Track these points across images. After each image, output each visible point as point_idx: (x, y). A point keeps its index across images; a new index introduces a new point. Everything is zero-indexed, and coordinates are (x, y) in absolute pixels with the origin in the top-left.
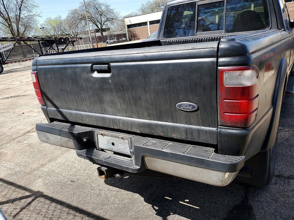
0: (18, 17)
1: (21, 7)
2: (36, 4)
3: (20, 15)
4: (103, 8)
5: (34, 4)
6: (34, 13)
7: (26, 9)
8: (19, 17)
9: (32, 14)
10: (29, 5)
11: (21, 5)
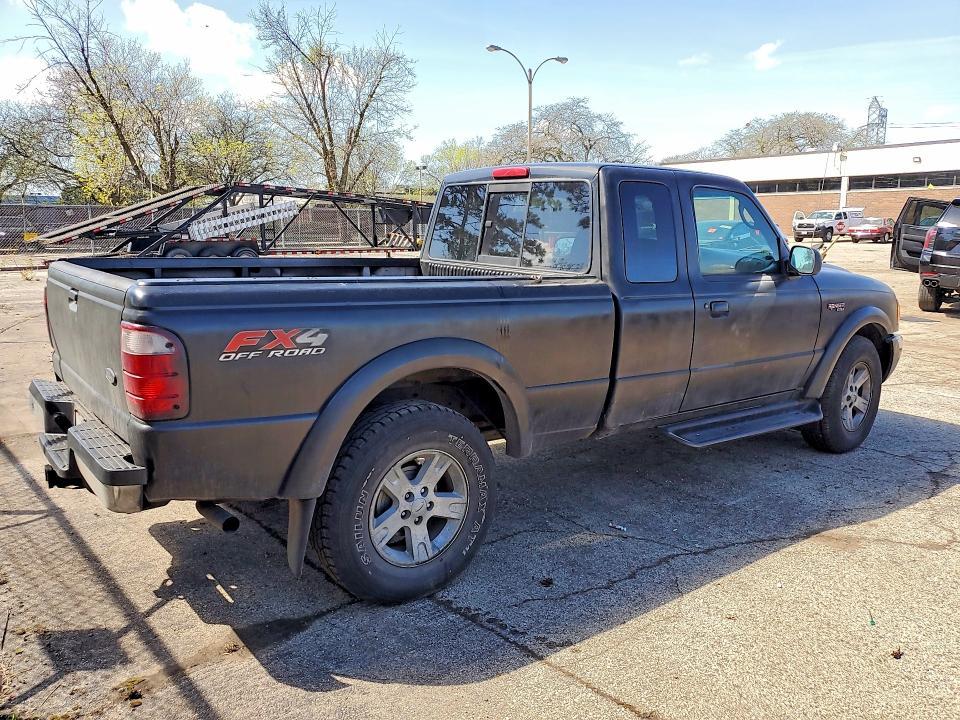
0: (353, 135)
1: (364, 111)
2: (405, 105)
3: (358, 130)
4: (599, 127)
5: (400, 104)
6: (395, 128)
7: (375, 115)
8: (357, 136)
9: (390, 129)
10: (389, 106)
11: (367, 105)
